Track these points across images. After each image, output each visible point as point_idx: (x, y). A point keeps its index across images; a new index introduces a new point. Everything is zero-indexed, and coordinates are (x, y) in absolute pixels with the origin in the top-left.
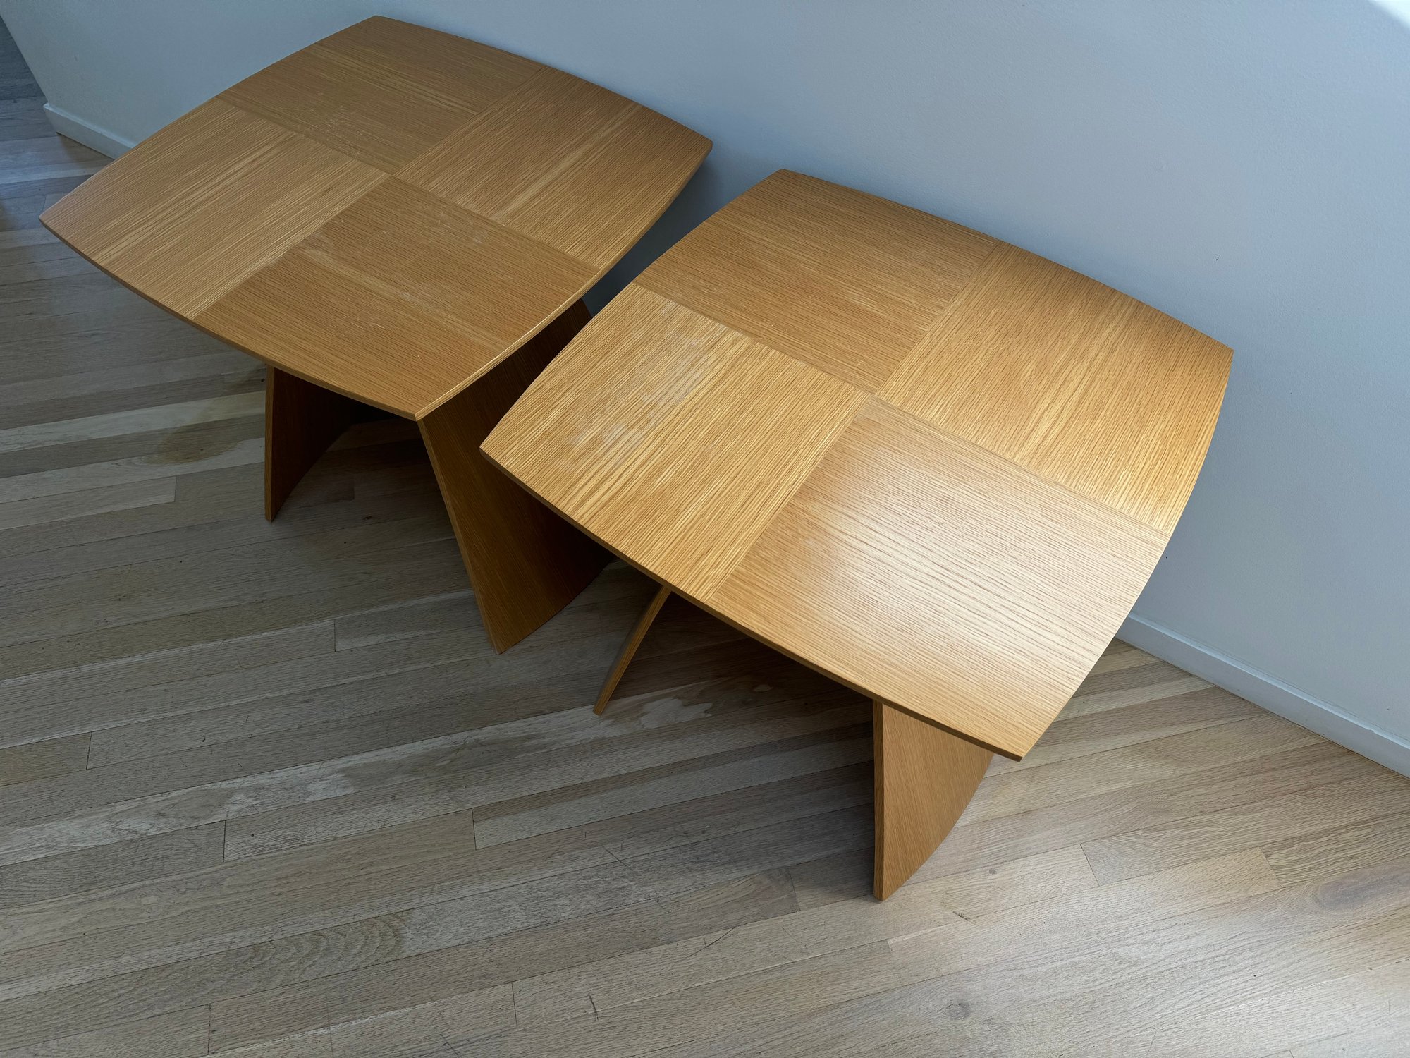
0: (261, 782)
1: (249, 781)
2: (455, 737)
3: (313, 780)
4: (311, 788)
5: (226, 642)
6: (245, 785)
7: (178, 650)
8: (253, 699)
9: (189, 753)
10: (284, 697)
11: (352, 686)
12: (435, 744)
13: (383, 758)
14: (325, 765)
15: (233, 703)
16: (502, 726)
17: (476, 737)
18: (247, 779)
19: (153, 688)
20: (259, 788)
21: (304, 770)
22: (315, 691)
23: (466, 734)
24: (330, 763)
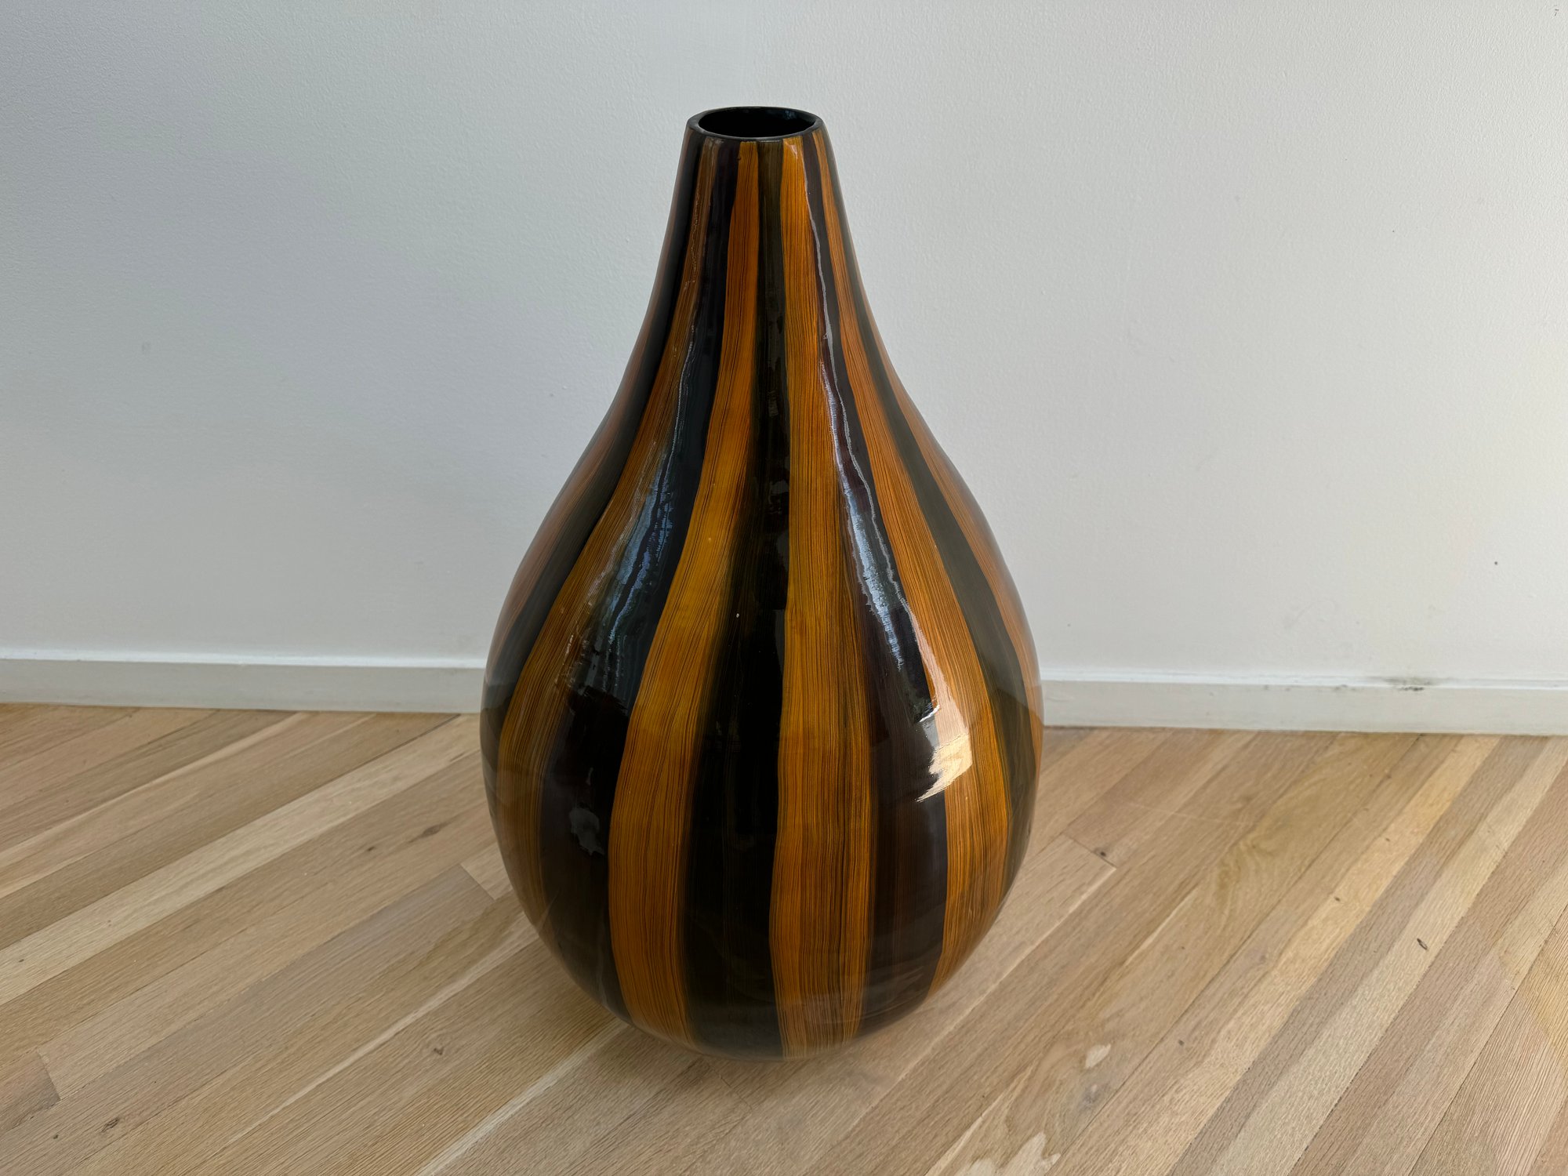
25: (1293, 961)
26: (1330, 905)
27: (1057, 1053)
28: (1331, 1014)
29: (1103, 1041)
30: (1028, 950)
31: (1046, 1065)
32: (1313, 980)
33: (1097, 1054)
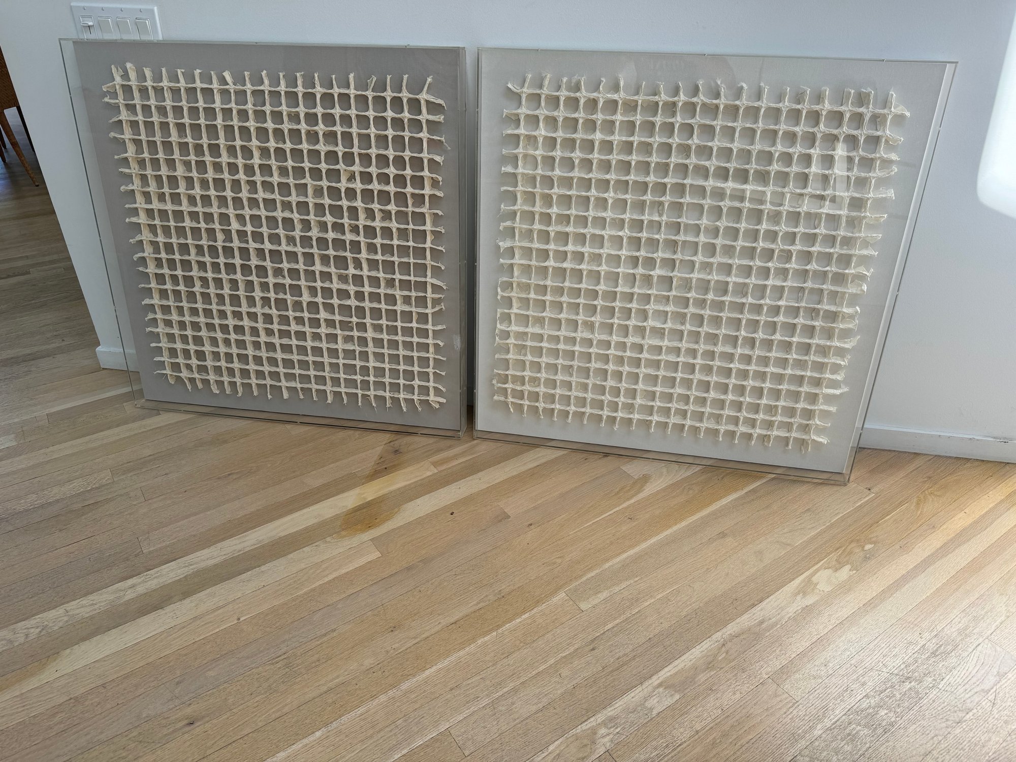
0: (609, 714)
1: (600, 717)
2: (714, 637)
3: (646, 699)
4: (649, 704)
5: (500, 631)
6: (599, 721)
7: (467, 649)
8: (552, 661)
9: (538, 715)
10: (574, 652)
11: (615, 629)
12: (704, 647)
13: (679, 667)
14: (644, 686)
15: (541, 669)
16: (738, 620)
17: (728, 633)
18: (597, 716)
19: (470, 681)
20: (612, 719)
21: (633, 695)
22: (593, 641)
23: (719, 634)
24: (646, 684)
25: (946, 529)
26: (962, 514)
27: (853, 545)
28: (959, 546)
29: (871, 543)
30: (841, 515)
31: (849, 548)
32: (953, 535)
33: (868, 547)
